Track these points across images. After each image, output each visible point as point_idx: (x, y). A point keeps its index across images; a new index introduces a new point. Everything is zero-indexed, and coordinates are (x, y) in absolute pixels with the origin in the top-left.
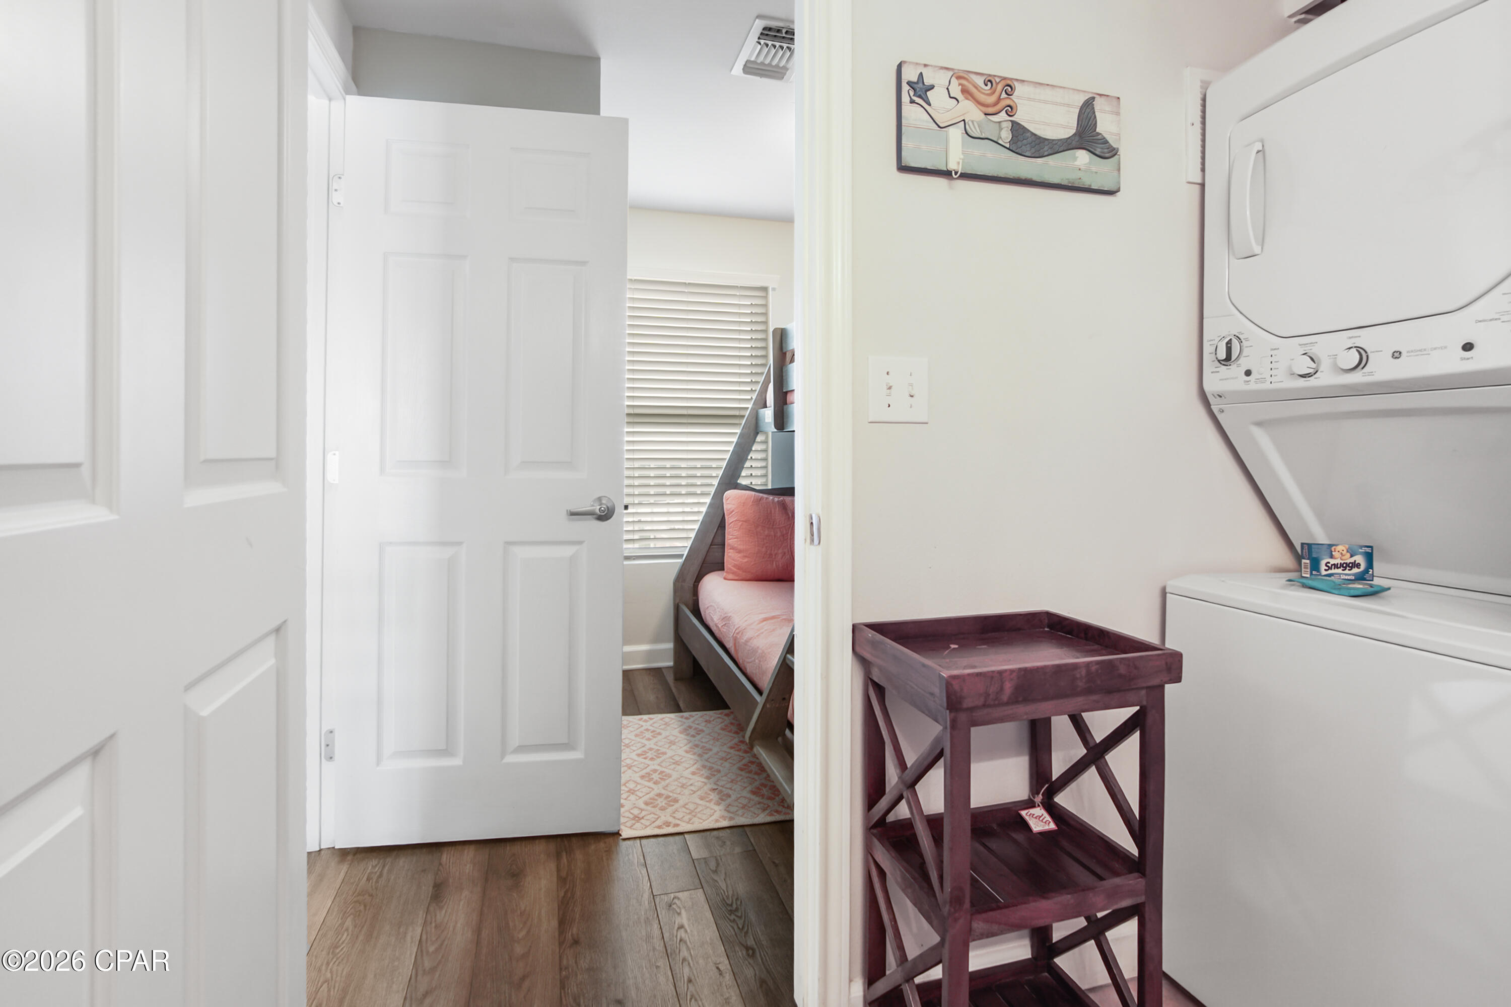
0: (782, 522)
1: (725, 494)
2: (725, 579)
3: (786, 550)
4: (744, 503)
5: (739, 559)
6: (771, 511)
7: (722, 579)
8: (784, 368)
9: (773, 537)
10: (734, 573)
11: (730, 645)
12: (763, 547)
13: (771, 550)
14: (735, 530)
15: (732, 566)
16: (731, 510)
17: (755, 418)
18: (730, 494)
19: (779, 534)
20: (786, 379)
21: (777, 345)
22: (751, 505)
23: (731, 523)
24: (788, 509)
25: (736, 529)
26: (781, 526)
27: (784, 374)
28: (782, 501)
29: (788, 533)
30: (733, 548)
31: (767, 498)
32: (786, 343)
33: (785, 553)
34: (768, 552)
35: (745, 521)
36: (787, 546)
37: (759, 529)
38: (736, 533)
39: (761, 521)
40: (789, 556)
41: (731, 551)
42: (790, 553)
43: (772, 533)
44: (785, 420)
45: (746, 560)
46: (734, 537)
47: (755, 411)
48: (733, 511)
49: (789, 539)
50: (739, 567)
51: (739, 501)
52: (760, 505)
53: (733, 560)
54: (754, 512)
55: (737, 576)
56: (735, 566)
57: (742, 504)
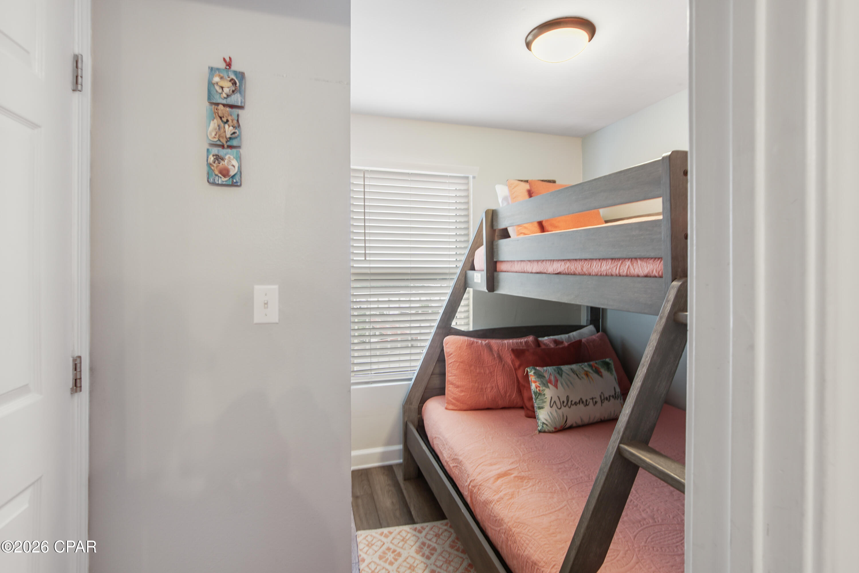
0: (489, 362)
1: (444, 340)
2: (446, 409)
3: (494, 385)
4: (460, 347)
5: (457, 393)
6: (480, 353)
7: (443, 408)
8: (494, 242)
9: (483, 374)
10: (453, 404)
11: (465, 493)
12: (476, 383)
13: (482, 385)
14: (453, 369)
15: (452, 399)
16: (451, 353)
17: (464, 277)
18: (449, 339)
19: (487, 372)
20: (497, 251)
21: (489, 223)
22: (465, 349)
23: (450, 363)
24: (493, 350)
25: (455, 368)
26: (489, 365)
27: (495, 247)
28: (488, 344)
29: (494, 371)
30: (452, 384)
31: (477, 342)
32: (497, 221)
33: (493, 387)
34: (480, 386)
35: (462, 362)
36: (494, 380)
37: (472, 368)
38: (455, 372)
39: (474, 362)
40: (496, 390)
41: (451, 386)
42: (497, 387)
43: (482, 371)
44: (495, 284)
45: (463, 394)
46: (453, 375)
47: (464, 272)
48: (451, 354)
49: (495, 375)
50: (457, 400)
51: (456, 346)
52: (472, 348)
53: (453, 393)
54: (468, 354)
55: (456, 406)
56: (454, 398)
57: (459, 348)
